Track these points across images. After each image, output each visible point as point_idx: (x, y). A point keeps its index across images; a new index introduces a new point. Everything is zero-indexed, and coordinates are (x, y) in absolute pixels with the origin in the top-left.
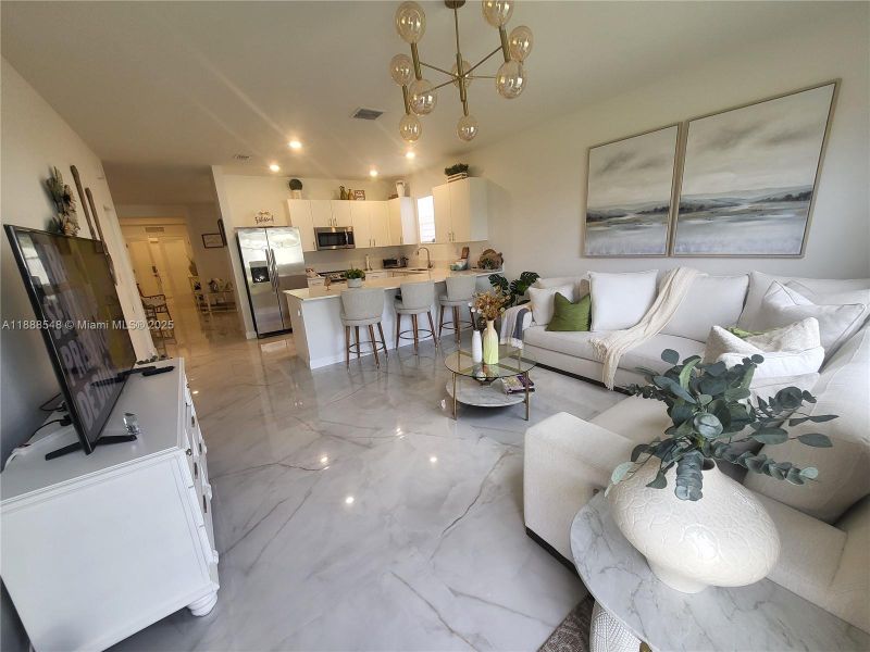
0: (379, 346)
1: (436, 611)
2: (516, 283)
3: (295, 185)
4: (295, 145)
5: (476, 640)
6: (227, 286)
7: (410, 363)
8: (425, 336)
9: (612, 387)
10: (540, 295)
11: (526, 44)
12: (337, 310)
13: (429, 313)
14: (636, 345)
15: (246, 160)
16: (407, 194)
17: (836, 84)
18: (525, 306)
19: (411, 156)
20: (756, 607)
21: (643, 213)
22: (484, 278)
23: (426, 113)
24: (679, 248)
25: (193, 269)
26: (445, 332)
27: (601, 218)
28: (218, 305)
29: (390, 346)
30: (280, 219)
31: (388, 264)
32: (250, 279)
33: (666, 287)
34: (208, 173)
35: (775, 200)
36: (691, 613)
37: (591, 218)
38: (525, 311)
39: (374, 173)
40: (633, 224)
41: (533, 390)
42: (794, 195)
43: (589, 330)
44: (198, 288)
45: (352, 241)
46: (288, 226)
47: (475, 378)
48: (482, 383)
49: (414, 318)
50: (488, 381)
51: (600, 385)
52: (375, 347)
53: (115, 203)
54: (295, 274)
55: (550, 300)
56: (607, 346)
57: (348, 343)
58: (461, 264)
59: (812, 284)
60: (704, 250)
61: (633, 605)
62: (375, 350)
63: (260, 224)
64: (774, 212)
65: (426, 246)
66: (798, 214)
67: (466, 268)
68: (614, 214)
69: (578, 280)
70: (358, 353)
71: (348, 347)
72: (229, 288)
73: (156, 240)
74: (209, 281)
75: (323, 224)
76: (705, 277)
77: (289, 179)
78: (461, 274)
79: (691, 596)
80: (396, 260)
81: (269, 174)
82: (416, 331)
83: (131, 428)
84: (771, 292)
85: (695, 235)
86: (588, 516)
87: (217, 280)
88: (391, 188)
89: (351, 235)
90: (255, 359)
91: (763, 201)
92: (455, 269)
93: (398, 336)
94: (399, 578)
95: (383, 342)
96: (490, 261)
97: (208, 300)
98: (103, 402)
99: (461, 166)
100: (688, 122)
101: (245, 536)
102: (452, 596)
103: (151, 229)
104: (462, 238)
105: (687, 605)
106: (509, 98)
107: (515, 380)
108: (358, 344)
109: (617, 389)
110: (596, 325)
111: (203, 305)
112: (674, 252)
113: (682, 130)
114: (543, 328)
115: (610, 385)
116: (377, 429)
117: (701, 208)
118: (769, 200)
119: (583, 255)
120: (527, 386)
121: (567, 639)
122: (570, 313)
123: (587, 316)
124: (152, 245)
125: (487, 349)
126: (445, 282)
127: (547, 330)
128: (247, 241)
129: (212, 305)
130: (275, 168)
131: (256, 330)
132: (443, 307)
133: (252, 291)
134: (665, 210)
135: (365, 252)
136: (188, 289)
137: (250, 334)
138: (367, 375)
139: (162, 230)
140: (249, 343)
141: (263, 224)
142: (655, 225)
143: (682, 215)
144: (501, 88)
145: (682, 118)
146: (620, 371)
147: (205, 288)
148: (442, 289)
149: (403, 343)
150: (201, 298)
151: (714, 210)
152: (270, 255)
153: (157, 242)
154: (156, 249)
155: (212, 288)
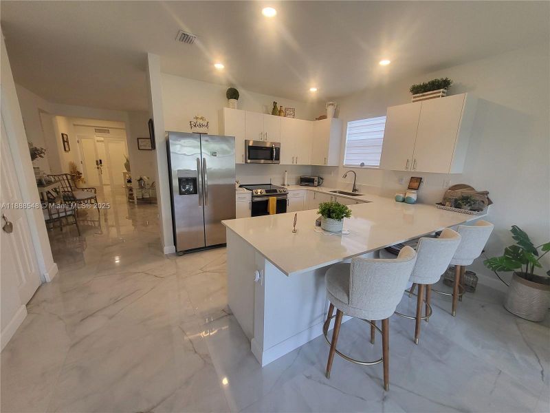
3: (233, 94)
6: (153, 184)
16: (336, 116)
25: (127, 166)
28: (142, 199)
31: (304, 181)
39: (313, 90)
44: (129, 181)
45: (278, 158)
63: (195, 131)
73: (102, 139)
74: (139, 178)
77: (228, 87)
80: (313, 178)
87: (145, 177)
88: (322, 108)
89: (278, 150)
92: (405, 201)
97: (136, 194)
103: (99, 130)
124: (98, 143)
129: (138, 199)
131: (175, 244)
137: (169, 248)
139: (108, 131)
140: (165, 257)
147: (135, 184)
150: (131, 190)
152: (202, 164)
153: (102, 141)
154: (101, 147)
155: (140, 185)
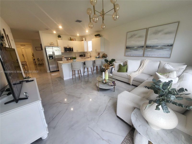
0: (80, 75)
1: (99, 135)
2: (110, 61)
3: (59, 36)
4: (60, 27)
5: (109, 141)
6: (42, 60)
7: (86, 79)
8: (90, 73)
9: (131, 85)
10: (116, 64)
11: (118, 8)
12: (70, 66)
13: (91, 67)
14: (137, 76)
15: (48, 30)
16: (85, 40)
17: (179, 22)
18: (112, 67)
19: (87, 31)
20: (171, 133)
21: (138, 47)
22: (103, 60)
23: (96, 22)
24: (145, 55)
25: (33, 55)
26: (94, 72)
27: (129, 48)
28: (39, 64)
29: (82, 75)
30: (56, 45)
31: (81, 56)
32: (48, 58)
33: (143, 63)
34: (38, 32)
35: (165, 46)
36: (159, 134)
37: (127, 48)
38: (113, 68)
39: (78, 35)
40: (136, 50)
41: (115, 85)
42: (169, 45)
43: (126, 72)
44: (34, 60)
45: (73, 50)
46: (58, 46)
47: (103, 82)
48: (104, 84)
49: (88, 68)
50: (106, 83)
51: (129, 84)
52: (79, 75)
53: (14, 39)
54: (59, 57)
55: (118, 65)
56: (131, 76)
57: (73, 74)
58: (98, 57)
59: (173, 64)
60: (151, 56)
61: (147, 133)
62: (79, 76)
63: (51, 45)
64: (165, 48)
65: (90, 52)
66: (170, 49)
67: (99, 57)
68: (132, 47)
69: (124, 61)
70: (75, 76)
71: (73, 75)
72: (43, 60)
74: (37, 58)
75: (66, 46)
76: (151, 62)
77: (58, 35)
78: (98, 59)
79: (158, 131)
80: (83, 55)
81: (53, 34)
82: (88, 71)
83: (26, 96)
84: (165, 65)
85: (149, 53)
86: (134, 114)
87: (39, 58)
88: (82, 38)
89: (72, 49)
90: (50, 77)
91: (163, 46)
92: (96, 58)
93: (84, 72)
94: (90, 128)
95: (81, 74)
96: (104, 56)
97: (37, 63)
98: (19, 89)
99: (98, 34)
100: (149, 28)
101: (53, 120)
102: (102, 131)
103: (22, 45)
104: (98, 51)
105: (158, 133)
106: (115, 20)
107: (112, 83)
108: (75, 74)
109: (132, 85)
110: (128, 71)
111: (36, 64)
112: (144, 56)
113: (147, 30)
114: (117, 71)
115: (131, 84)
116: (81, 94)
117: (150, 47)
118: (164, 46)
119: (125, 56)
120: (114, 84)
121: (128, 139)
122: (123, 68)
123: (126, 69)
125: (106, 76)
126: (95, 61)
127: (117, 72)
128: (48, 49)
129: (38, 64)
130: (55, 32)
131: (50, 70)
132: (94, 66)
133: (49, 61)
134: (143, 47)
135: (75, 53)
136: (32, 60)
137: (48, 71)
138: (77, 81)
139: (25, 45)
140: (48, 73)
141: (52, 45)
142: (141, 50)
143: (147, 48)
144: (113, 18)
145: (147, 27)
146: (133, 81)
147: (36, 60)
148: (94, 62)
149: (85, 74)
150: (35, 62)
151: (153, 47)
152: (53, 53)
153: (23, 48)
154: (23, 50)
155: (38, 60)
